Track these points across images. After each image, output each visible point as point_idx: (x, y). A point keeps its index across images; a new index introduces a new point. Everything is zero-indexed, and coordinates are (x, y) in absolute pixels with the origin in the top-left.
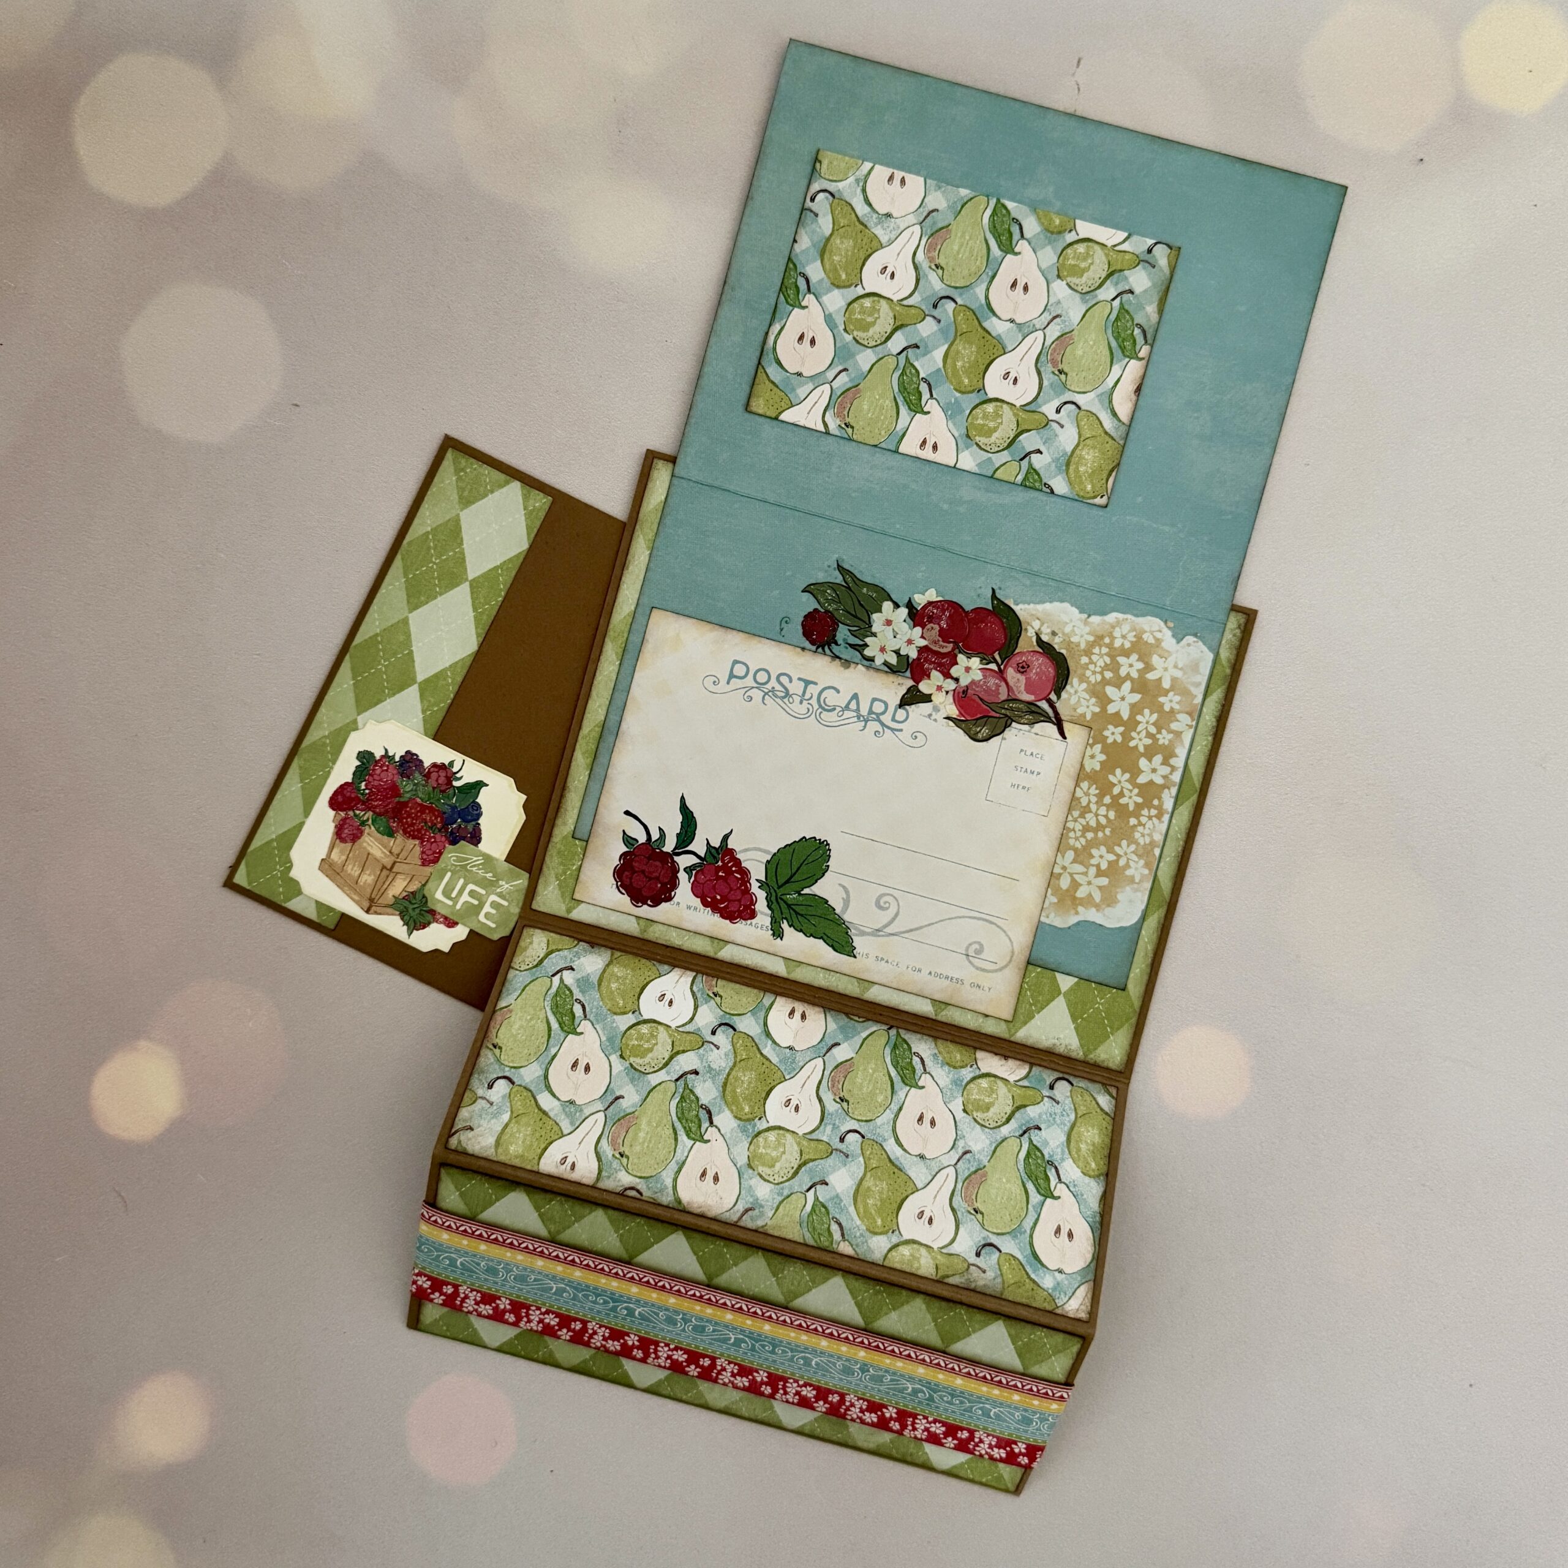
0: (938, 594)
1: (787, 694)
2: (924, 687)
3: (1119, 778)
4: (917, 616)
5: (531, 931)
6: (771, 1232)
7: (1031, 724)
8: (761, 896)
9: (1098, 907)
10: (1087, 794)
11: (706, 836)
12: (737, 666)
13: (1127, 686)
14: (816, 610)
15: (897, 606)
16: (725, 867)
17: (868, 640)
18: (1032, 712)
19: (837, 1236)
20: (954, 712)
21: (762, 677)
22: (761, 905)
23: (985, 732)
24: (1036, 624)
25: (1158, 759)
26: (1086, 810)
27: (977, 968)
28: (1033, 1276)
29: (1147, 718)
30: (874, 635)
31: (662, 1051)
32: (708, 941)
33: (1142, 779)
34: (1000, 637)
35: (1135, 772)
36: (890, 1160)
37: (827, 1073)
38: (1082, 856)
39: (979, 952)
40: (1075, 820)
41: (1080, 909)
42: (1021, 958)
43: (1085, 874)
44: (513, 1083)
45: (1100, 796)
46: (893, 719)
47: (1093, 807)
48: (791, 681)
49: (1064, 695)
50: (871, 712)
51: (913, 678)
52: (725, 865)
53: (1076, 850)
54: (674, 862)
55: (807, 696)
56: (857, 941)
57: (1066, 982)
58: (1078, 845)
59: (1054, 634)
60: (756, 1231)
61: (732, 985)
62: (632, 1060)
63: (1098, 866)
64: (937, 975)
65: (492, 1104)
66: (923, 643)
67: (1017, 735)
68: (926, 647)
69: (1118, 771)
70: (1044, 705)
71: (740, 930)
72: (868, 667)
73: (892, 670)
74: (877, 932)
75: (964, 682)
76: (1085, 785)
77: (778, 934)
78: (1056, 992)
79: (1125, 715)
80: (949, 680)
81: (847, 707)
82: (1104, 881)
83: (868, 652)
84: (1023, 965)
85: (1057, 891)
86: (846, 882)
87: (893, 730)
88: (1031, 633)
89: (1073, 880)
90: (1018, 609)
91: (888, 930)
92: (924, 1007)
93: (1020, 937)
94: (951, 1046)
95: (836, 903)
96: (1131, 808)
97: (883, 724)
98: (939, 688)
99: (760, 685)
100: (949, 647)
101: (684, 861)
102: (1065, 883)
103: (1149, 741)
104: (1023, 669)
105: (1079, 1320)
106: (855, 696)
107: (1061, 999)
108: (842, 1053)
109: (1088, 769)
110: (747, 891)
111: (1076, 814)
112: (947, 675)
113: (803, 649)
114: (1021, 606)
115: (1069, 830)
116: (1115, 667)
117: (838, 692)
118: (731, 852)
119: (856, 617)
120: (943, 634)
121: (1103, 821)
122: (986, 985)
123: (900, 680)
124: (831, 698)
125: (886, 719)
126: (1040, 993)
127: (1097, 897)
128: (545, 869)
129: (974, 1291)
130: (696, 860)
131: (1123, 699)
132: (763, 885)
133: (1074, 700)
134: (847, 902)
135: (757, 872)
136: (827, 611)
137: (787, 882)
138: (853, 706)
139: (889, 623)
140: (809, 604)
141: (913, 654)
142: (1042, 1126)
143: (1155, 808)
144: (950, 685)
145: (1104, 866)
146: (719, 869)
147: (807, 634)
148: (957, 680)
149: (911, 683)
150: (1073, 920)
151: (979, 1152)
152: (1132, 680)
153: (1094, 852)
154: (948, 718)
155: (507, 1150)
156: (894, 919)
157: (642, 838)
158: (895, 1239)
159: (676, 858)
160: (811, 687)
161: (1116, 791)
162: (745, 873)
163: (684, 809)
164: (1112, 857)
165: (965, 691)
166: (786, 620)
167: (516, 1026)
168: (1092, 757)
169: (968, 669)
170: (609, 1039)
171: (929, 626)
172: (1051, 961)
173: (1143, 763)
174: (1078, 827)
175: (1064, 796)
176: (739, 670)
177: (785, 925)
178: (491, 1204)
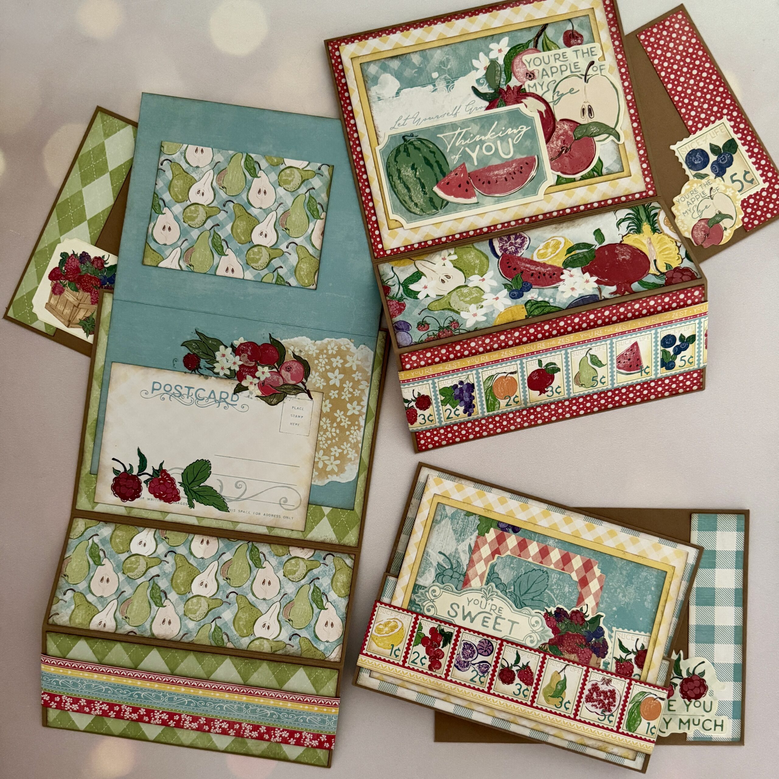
0: (245, 340)
1: (181, 394)
2: (244, 383)
3: (339, 414)
4: (236, 351)
5: (77, 519)
6: (196, 643)
7: (296, 394)
8: (181, 489)
9: (337, 474)
10: (325, 423)
11: (152, 465)
12: (155, 385)
13: (337, 371)
14: (189, 354)
15: (226, 347)
16: (163, 478)
17: (215, 365)
18: (295, 389)
19: (226, 640)
20: (259, 393)
21: (168, 388)
22: (182, 494)
23: (275, 400)
24: (292, 348)
25: (355, 403)
26: (326, 430)
27: (286, 509)
28: (315, 645)
29: (348, 385)
30: (218, 362)
31: (142, 567)
32: (159, 513)
33: (349, 413)
34: (276, 356)
35: (346, 410)
36: (250, 603)
37: (220, 567)
38: (327, 452)
39: (286, 501)
40: (322, 436)
41: (329, 476)
42: (305, 502)
43: (329, 460)
44: (75, 591)
45: (332, 424)
46: (232, 400)
47: (329, 429)
48: (182, 388)
49: (309, 379)
50: (221, 398)
51: (238, 380)
52: (162, 477)
53: (324, 450)
54: (138, 479)
55: (190, 394)
56: (229, 505)
57: (327, 510)
58: (324, 447)
59: (301, 351)
60: (189, 643)
61: (173, 532)
62: (128, 574)
63: (335, 456)
64: (267, 515)
65: (66, 602)
66: (241, 363)
67: (290, 401)
68: (242, 365)
69: (338, 411)
70: (300, 385)
71: (173, 506)
72: (217, 377)
73: (228, 377)
74: (237, 499)
75: (262, 379)
76: (324, 419)
77: (192, 506)
78: (322, 515)
79: (338, 385)
80: (255, 379)
81: (210, 397)
82: (338, 462)
83: (216, 370)
84: (306, 505)
85: (318, 469)
86: (220, 478)
87: (232, 405)
88: (290, 352)
89: (325, 464)
90: (282, 342)
91: (243, 497)
92: (263, 530)
93: (303, 492)
94: (278, 547)
95: (217, 488)
96: (346, 427)
97: (227, 403)
98: (251, 383)
99: (167, 392)
100: (253, 364)
101: (143, 478)
102: (321, 465)
103: (350, 396)
104: (289, 369)
105: (336, 662)
106: (213, 392)
107: (325, 518)
108: (226, 558)
109: (324, 412)
110: (175, 488)
111: (322, 433)
112: (254, 377)
113: (185, 373)
114: (284, 340)
115: (320, 441)
116: (330, 363)
117: (204, 390)
118: (164, 471)
119: (207, 354)
120: (250, 358)
121: (334, 435)
122: (291, 516)
123: (232, 381)
124: (201, 394)
125: (228, 400)
126: (316, 517)
127: (336, 470)
128: (79, 490)
129: (288, 655)
130: (148, 477)
131: (336, 377)
132: (182, 484)
133: (314, 381)
134: (222, 487)
135: (178, 479)
136: (194, 354)
137: (193, 481)
138: (212, 396)
139: (224, 355)
140: (185, 351)
141: (237, 369)
142: (320, 577)
143: (357, 425)
144: (256, 381)
145: (337, 455)
146: (160, 480)
147: (186, 365)
148: (259, 378)
149: (238, 382)
150: (327, 481)
151: (291, 593)
152: (339, 368)
153: (332, 449)
154: (257, 396)
155: (75, 622)
156: (244, 493)
157: (122, 470)
158: (252, 638)
159: (139, 477)
160: (191, 390)
161: (338, 420)
162: (172, 480)
163: (140, 454)
164: (340, 451)
165: (263, 383)
166: (175, 360)
167: (74, 565)
168: (326, 406)
169: (263, 373)
170: (117, 566)
171: (243, 355)
172: (319, 501)
173: (349, 406)
174: (323, 439)
175: (315, 425)
176: (157, 386)
177: (194, 501)
178: (71, 649)
